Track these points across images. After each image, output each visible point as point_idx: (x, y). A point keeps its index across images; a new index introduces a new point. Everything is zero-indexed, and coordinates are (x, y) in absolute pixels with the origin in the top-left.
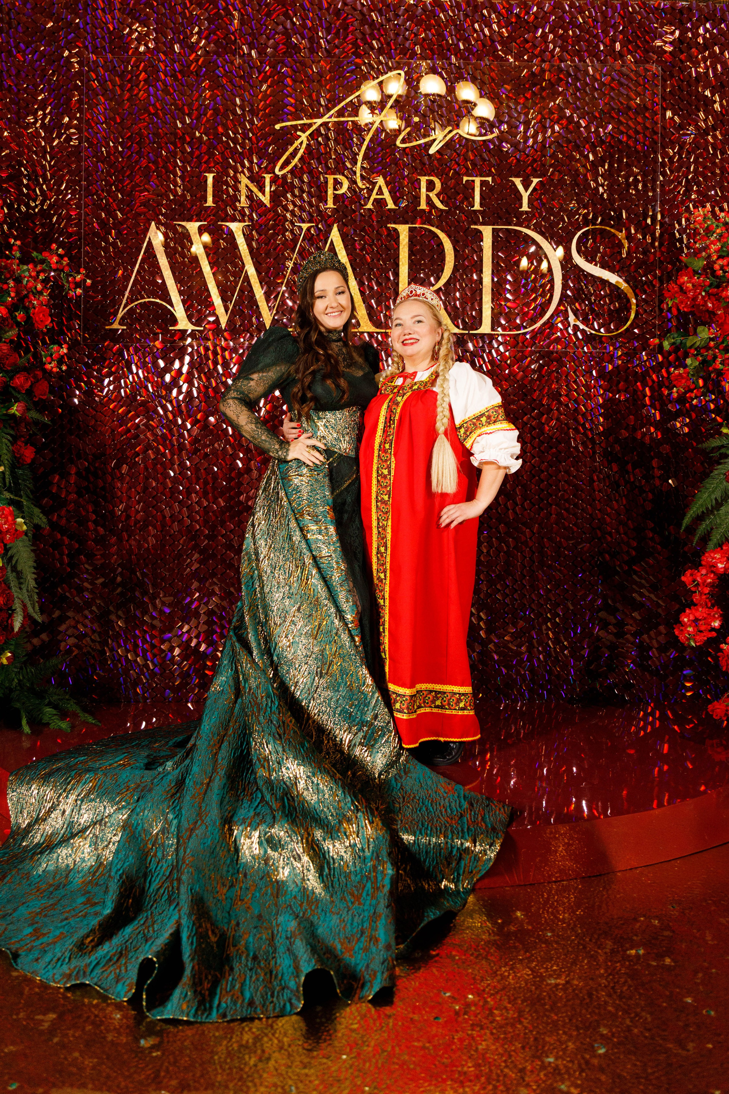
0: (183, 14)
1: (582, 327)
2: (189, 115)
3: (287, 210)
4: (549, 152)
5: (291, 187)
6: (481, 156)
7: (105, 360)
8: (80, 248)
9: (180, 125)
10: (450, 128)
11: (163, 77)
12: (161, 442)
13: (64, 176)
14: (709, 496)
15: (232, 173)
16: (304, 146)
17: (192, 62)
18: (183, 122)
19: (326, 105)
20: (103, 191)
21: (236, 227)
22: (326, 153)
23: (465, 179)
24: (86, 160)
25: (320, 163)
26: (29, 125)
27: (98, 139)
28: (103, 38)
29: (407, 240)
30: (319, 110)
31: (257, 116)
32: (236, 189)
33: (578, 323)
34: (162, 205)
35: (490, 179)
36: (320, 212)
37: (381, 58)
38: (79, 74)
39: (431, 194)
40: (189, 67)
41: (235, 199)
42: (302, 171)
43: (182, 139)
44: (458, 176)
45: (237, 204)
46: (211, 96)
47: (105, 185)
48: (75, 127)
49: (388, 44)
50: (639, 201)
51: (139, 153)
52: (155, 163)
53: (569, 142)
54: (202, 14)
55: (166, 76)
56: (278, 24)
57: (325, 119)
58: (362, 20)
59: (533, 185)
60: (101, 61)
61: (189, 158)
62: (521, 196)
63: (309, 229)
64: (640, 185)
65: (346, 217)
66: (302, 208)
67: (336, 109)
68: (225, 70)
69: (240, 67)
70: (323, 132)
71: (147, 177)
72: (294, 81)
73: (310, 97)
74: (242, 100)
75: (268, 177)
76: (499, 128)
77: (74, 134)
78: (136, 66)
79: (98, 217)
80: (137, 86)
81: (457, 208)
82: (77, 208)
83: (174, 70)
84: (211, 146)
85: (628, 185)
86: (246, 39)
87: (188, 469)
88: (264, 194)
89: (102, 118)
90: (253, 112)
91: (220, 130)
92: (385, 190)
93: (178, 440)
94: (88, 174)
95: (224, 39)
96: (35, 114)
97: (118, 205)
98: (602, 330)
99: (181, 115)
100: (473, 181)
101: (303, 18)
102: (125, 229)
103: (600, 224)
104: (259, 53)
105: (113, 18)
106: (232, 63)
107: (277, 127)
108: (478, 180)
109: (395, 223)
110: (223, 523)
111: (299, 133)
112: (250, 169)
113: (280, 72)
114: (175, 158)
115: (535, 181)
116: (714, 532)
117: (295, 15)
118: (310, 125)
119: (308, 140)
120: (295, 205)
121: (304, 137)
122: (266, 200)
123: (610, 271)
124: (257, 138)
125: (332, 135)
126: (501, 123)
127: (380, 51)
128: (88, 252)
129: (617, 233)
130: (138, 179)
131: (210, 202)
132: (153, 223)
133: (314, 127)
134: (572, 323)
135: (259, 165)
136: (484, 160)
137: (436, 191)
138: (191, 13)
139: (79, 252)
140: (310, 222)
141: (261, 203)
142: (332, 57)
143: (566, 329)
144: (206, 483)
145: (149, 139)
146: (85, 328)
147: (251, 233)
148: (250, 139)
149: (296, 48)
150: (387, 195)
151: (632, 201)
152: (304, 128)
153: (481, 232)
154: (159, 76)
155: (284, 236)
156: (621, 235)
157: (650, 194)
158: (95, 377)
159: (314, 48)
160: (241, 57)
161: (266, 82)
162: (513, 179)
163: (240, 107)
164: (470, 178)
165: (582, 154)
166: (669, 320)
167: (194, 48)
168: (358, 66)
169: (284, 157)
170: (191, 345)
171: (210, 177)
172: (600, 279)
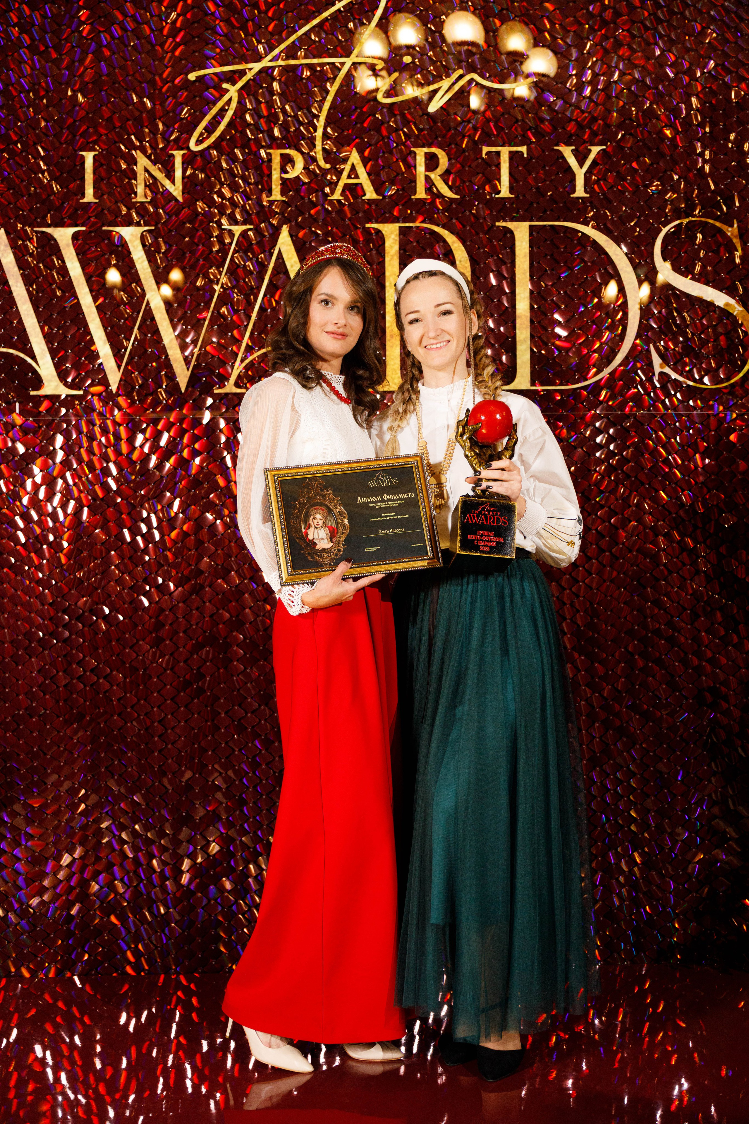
1: (674, 376)
5: (216, 170)
6: (509, 114)
10: (461, 72)
15: (123, 150)
16: (234, 105)
19: (267, 42)
21: (131, 234)
22: (269, 116)
23: (485, 149)
25: (259, 131)
29: (396, 247)
32: (130, 175)
33: (667, 370)
35: (524, 149)
36: (260, 208)
39: (432, 175)
41: (130, 190)
42: (232, 144)
44: (475, 147)
45: (133, 197)
46: (89, 32)
52: (4, 138)
57: (265, 63)
59: (592, 156)
61: (57, 129)
62: (574, 175)
63: (244, 234)
65: (302, 213)
66: (234, 203)
67: (283, 46)
70: (263, 82)
75: (178, 155)
81: (474, 195)
84: (91, 110)
88: (172, 180)
92: (361, 171)
98: (706, 380)
100: (498, 153)
103: (699, 215)
107: (192, 77)
108: (505, 152)
109: (377, 222)
111: (225, 86)
112: (153, 144)
115: (595, 150)
118: (242, 73)
119: (240, 95)
121: (233, 91)
122: (176, 190)
123: (714, 287)
124: (161, 95)
129: (724, 227)
131: (89, 196)
133: (249, 75)
134: (657, 370)
135: (166, 136)
136: (514, 120)
137: (440, 170)
140: (244, 223)
141: (169, 196)
143: (650, 379)
147: (155, 243)
150: (364, 179)
152: (233, 77)
153: (511, 232)
155: (205, 246)
156: (731, 231)
162: (560, 149)
164: (494, 149)
169: (204, 124)
170: (66, 419)
171: (89, 157)
172: (700, 301)
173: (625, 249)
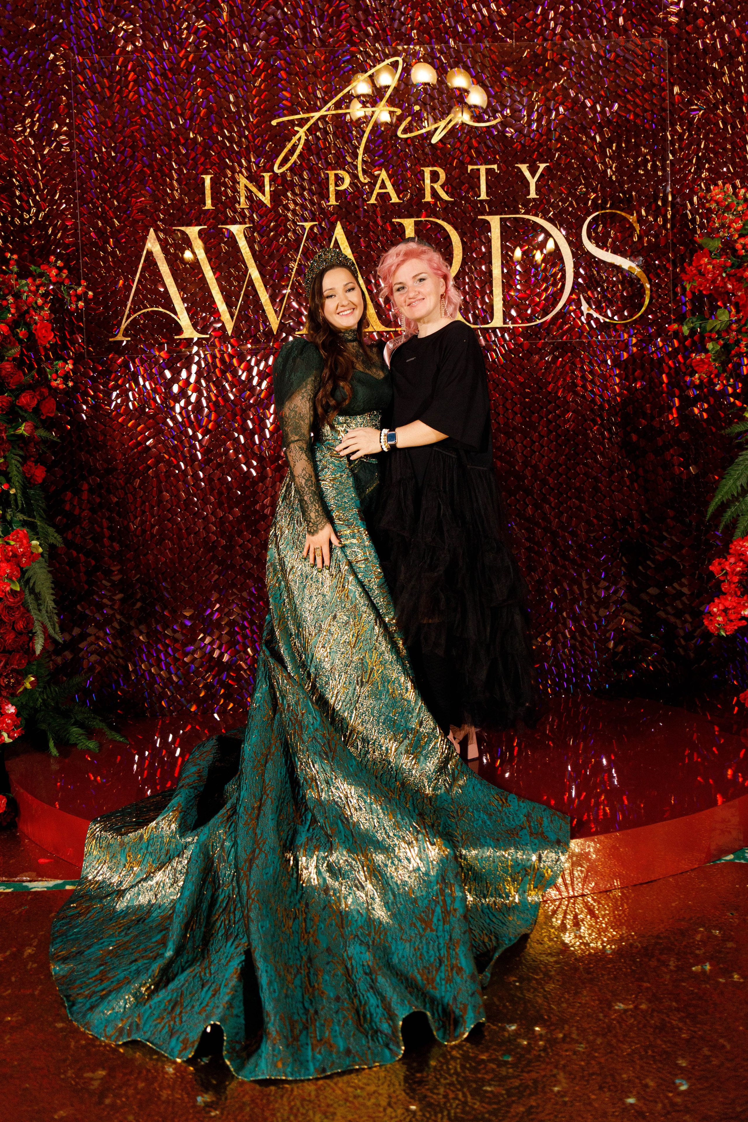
0: (169, 9)
1: (595, 315)
2: (182, 115)
3: (288, 209)
4: (555, 135)
5: (291, 186)
6: (485, 143)
7: (111, 373)
8: (78, 260)
9: (173, 127)
10: (452, 116)
11: (153, 77)
12: (173, 454)
13: (56, 185)
14: (734, 483)
15: (229, 173)
16: (302, 141)
17: (182, 59)
18: (176, 122)
19: (323, 98)
20: (98, 199)
21: (237, 230)
22: (326, 148)
24: (78, 167)
25: (320, 159)
26: (17, 134)
27: (89, 143)
28: (88, 38)
30: (316, 104)
31: (252, 112)
32: (235, 190)
33: (592, 312)
34: (160, 210)
35: (495, 167)
36: (322, 210)
37: (377, 45)
38: (66, 78)
39: (436, 186)
40: (179, 64)
41: (235, 200)
42: (301, 168)
43: (177, 141)
44: (462, 166)
45: (237, 205)
46: (203, 94)
47: (100, 193)
48: (65, 133)
49: (384, 30)
50: (649, 182)
51: (132, 157)
52: (150, 166)
53: (575, 124)
54: (189, 8)
55: (156, 75)
56: (269, 15)
57: (323, 112)
58: (355, 6)
59: (540, 171)
60: (87, 62)
61: (185, 160)
62: (528, 183)
63: (312, 228)
64: (649, 165)
65: (349, 213)
66: (303, 207)
67: (334, 101)
68: (216, 66)
69: (232, 62)
70: (321, 126)
71: (143, 182)
72: (289, 73)
73: (306, 89)
74: (236, 97)
75: (267, 176)
76: (502, 113)
77: (64, 141)
78: (124, 65)
79: (95, 226)
80: (127, 87)
81: (462, 198)
82: (72, 218)
83: (164, 68)
84: (207, 146)
85: (637, 166)
86: (236, 32)
87: (202, 480)
88: (263, 193)
89: (92, 123)
90: (248, 109)
91: (215, 129)
92: (388, 184)
93: (189, 451)
94: (82, 182)
95: (214, 33)
96: (23, 122)
97: (115, 213)
98: (616, 318)
99: (174, 116)
100: (478, 170)
101: (295, 7)
102: (122, 237)
103: (610, 208)
104: (252, 46)
105: (98, 17)
106: (223, 58)
107: (274, 123)
108: (483, 169)
109: (400, 218)
110: (240, 533)
111: (296, 128)
112: (248, 169)
113: (273, 65)
114: (171, 161)
115: (542, 166)
116: (741, 518)
117: (286, 4)
118: (308, 120)
119: (306, 135)
120: (296, 204)
121: (302, 132)
122: (266, 200)
123: (622, 256)
124: (253, 136)
125: (331, 128)
126: (504, 107)
127: (376, 38)
128: (87, 263)
129: (628, 216)
130: (134, 185)
131: (209, 205)
132: (152, 230)
133: (312, 121)
134: (585, 311)
135: (257, 164)
136: (488, 147)
137: (440, 182)
138: (178, 7)
139: (78, 263)
140: (312, 220)
141: (261, 203)
142: (326, 46)
143: (580, 318)
144: (220, 494)
145: (142, 141)
146: (89, 341)
147: (253, 235)
148: (246, 137)
149: (289, 38)
150: (390, 189)
151: (641, 181)
152: (302, 123)
153: (488, 223)
154: (148, 76)
155: (286, 237)
156: (632, 218)
157: (660, 173)
158: (101, 391)
159: (307, 38)
160: (231, 50)
161: (259, 76)
162: (519, 165)
163: (234, 104)
164: (475, 167)
165: (588, 136)
166: (684, 304)
167: (182, 44)
168: (353, 55)
169: (283, 155)
170: (197, 354)
171: (208, 179)
172: (612, 265)
173: (564, 233)
